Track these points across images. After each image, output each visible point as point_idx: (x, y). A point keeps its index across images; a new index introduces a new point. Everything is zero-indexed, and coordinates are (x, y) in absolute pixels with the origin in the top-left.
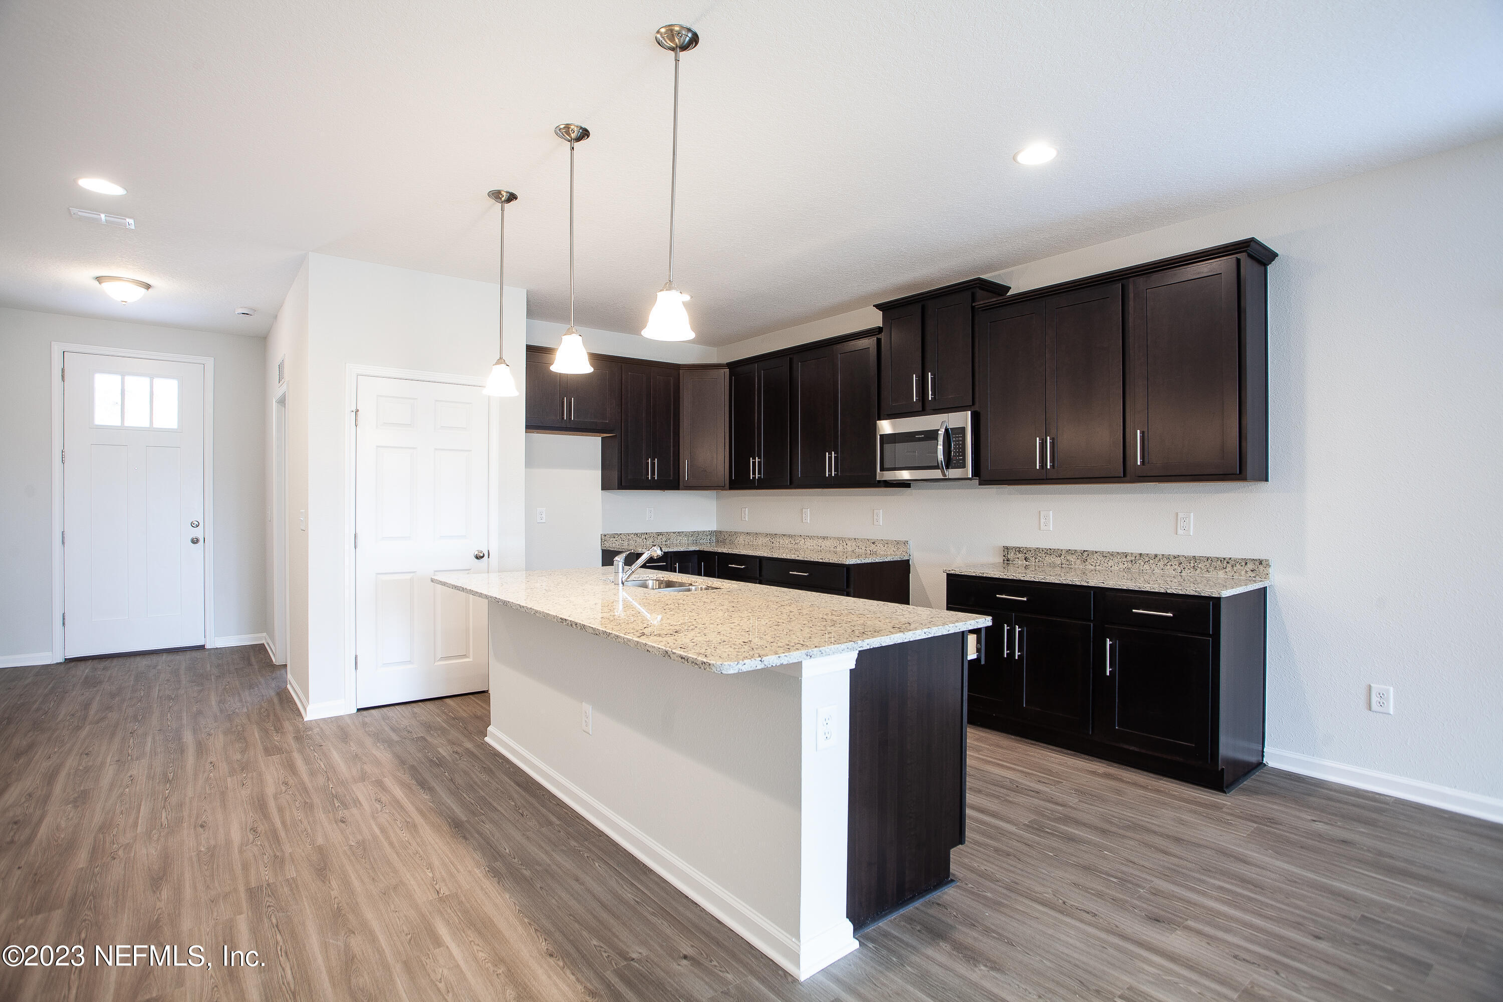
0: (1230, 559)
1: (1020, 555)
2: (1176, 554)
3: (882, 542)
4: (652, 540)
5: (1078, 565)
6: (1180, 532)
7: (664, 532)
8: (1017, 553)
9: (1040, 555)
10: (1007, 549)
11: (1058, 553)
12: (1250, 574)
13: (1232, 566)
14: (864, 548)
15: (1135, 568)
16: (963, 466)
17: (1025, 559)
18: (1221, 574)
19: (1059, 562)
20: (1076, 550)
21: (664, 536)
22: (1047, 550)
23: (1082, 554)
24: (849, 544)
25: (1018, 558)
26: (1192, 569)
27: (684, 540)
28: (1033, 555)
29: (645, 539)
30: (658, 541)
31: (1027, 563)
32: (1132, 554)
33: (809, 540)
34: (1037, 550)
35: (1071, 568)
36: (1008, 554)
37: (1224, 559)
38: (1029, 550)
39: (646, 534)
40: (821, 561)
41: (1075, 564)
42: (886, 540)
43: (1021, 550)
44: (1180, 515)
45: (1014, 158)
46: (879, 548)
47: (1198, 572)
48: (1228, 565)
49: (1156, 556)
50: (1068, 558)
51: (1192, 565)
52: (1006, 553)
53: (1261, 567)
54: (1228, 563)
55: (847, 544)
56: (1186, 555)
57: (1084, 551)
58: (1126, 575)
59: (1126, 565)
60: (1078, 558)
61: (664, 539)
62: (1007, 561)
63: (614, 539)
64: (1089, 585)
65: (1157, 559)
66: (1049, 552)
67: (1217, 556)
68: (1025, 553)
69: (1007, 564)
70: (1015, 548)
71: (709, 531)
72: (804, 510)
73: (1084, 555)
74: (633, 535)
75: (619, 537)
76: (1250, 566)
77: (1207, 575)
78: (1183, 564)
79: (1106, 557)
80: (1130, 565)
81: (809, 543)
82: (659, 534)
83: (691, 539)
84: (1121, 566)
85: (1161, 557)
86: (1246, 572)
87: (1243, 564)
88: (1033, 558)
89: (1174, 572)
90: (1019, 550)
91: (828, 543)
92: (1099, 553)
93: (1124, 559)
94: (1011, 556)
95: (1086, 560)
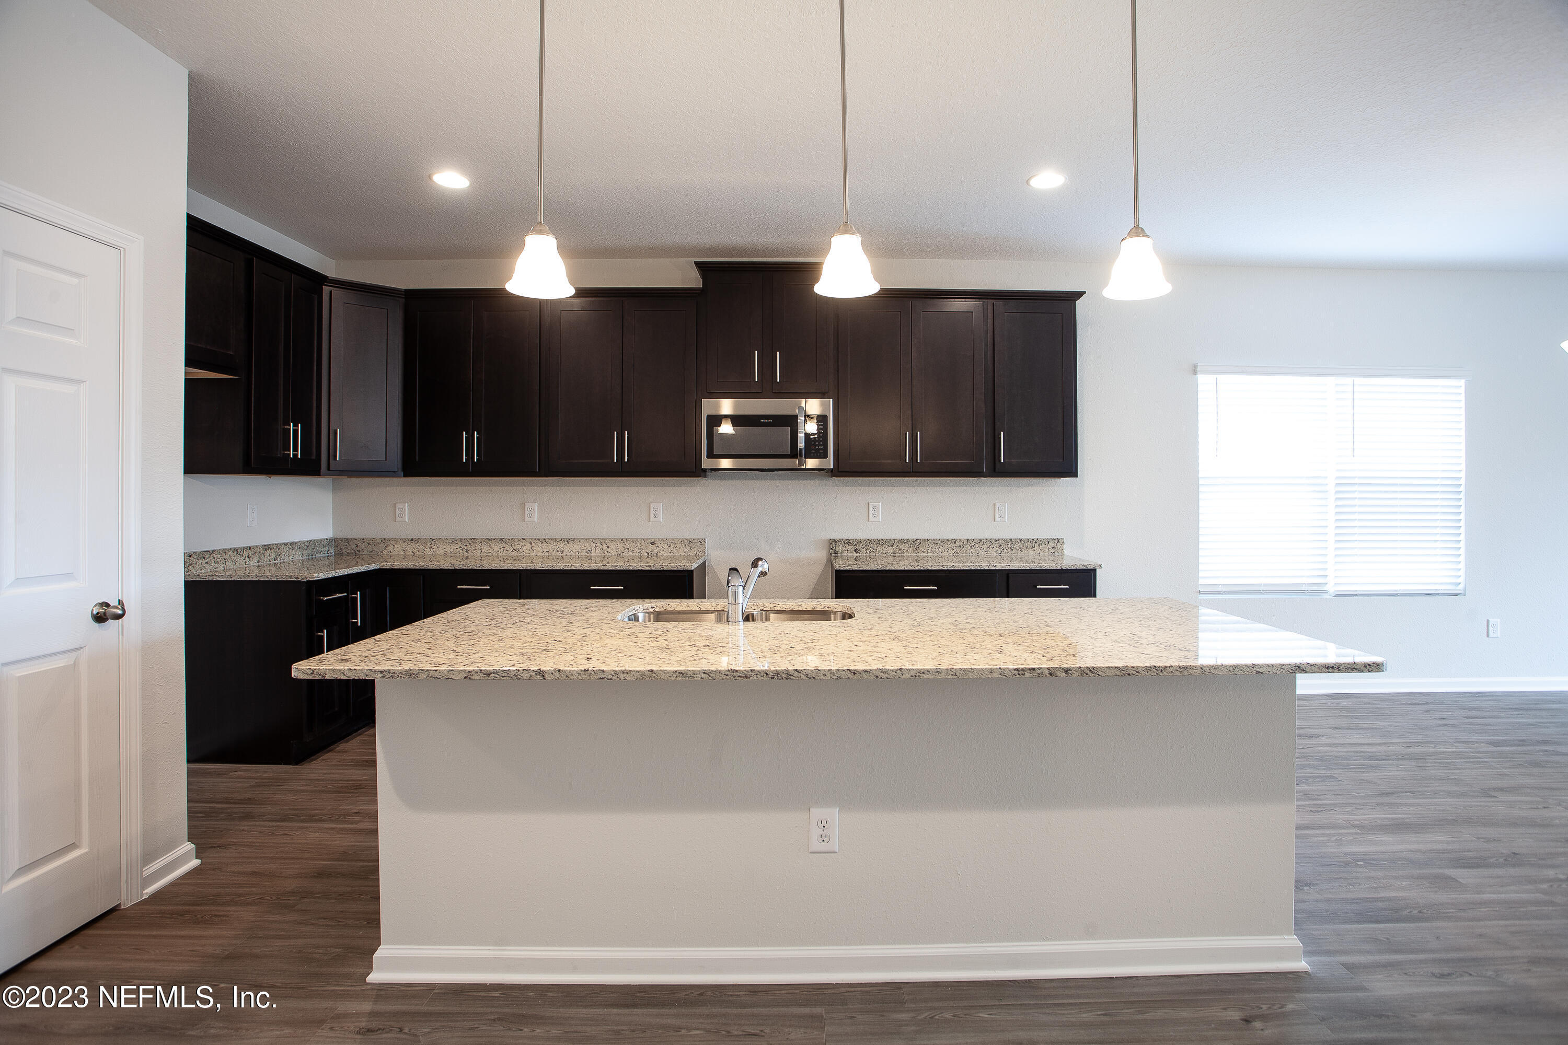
0: (1038, 539)
1: (849, 547)
2: (996, 537)
3: (667, 542)
4: (258, 559)
5: (911, 553)
6: (998, 519)
7: (273, 545)
8: (847, 545)
9: (872, 546)
10: (833, 542)
11: (891, 543)
12: (1052, 550)
13: (1039, 545)
14: (637, 550)
15: (963, 553)
16: (825, 455)
17: (855, 551)
18: (1031, 552)
19: (891, 552)
20: (908, 539)
21: (272, 551)
22: (879, 541)
23: (914, 542)
24: (612, 546)
25: (848, 550)
26: (1009, 550)
27: (298, 555)
28: (864, 546)
29: (248, 557)
30: (265, 559)
31: (857, 554)
32: (960, 540)
33: (540, 545)
34: (869, 541)
35: (904, 557)
36: (836, 547)
37: (1033, 540)
38: (859, 541)
39: (250, 549)
40: (648, 568)
41: (908, 552)
42: (672, 540)
43: (851, 541)
44: (998, 505)
45: (1027, 182)
46: (662, 549)
47: (1014, 552)
48: (1036, 544)
49: (981, 540)
50: (901, 547)
51: (1009, 546)
52: (834, 546)
53: (1059, 544)
54: (1036, 543)
55: (608, 547)
56: (1004, 538)
57: (917, 539)
58: (955, 559)
59: (955, 550)
60: (910, 547)
61: (273, 556)
62: (835, 553)
63: (204, 561)
64: (996, 568)
65: (982, 543)
66: (881, 542)
67: (1028, 538)
68: (856, 545)
69: (835, 557)
70: (844, 540)
71: (327, 539)
72: (527, 506)
73: (916, 544)
74: (230, 553)
75: (212, 558)
76: (1051, 544)
77: (1021, 554)
78: (1002, 546)
79: (937, 544)
80: (959, 550)
81: (539, 549)
82: (267, 547)
83: (306, 552)
84: (951, 551)
85: (984, 541)
86: (1049, 549)
87: (1047, 543)
88: (864, 549)
89: (995, 554)
90: (849, 542)
91: (575, 547)
92: (930, 541)
93: (954, 545)
94: (839, 549)
95: (918, 548)
